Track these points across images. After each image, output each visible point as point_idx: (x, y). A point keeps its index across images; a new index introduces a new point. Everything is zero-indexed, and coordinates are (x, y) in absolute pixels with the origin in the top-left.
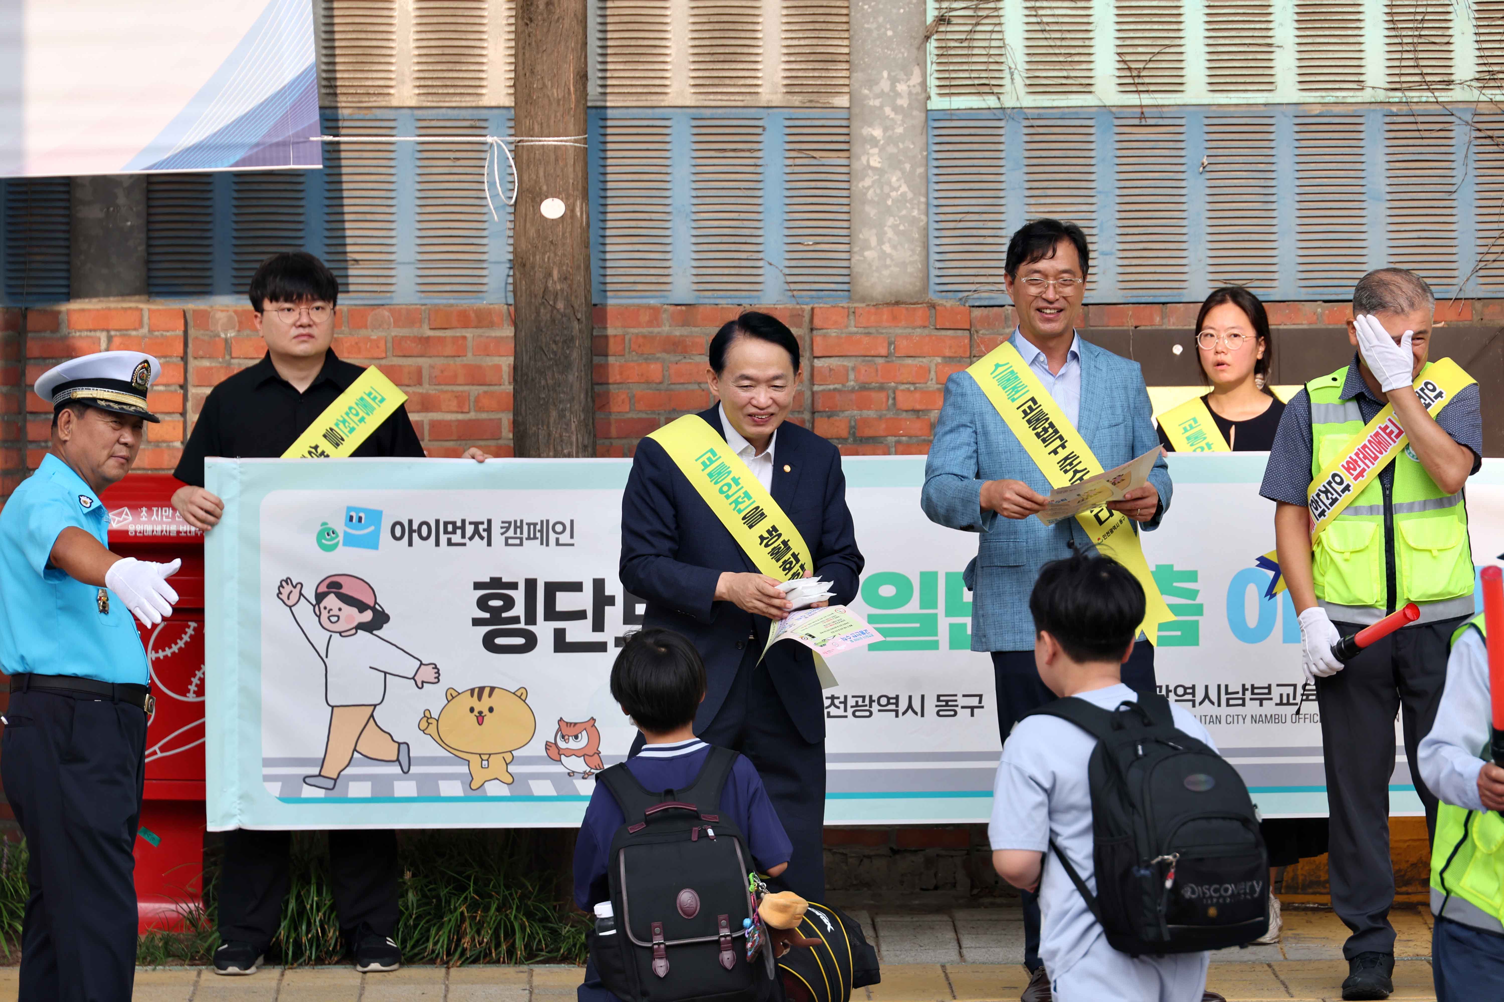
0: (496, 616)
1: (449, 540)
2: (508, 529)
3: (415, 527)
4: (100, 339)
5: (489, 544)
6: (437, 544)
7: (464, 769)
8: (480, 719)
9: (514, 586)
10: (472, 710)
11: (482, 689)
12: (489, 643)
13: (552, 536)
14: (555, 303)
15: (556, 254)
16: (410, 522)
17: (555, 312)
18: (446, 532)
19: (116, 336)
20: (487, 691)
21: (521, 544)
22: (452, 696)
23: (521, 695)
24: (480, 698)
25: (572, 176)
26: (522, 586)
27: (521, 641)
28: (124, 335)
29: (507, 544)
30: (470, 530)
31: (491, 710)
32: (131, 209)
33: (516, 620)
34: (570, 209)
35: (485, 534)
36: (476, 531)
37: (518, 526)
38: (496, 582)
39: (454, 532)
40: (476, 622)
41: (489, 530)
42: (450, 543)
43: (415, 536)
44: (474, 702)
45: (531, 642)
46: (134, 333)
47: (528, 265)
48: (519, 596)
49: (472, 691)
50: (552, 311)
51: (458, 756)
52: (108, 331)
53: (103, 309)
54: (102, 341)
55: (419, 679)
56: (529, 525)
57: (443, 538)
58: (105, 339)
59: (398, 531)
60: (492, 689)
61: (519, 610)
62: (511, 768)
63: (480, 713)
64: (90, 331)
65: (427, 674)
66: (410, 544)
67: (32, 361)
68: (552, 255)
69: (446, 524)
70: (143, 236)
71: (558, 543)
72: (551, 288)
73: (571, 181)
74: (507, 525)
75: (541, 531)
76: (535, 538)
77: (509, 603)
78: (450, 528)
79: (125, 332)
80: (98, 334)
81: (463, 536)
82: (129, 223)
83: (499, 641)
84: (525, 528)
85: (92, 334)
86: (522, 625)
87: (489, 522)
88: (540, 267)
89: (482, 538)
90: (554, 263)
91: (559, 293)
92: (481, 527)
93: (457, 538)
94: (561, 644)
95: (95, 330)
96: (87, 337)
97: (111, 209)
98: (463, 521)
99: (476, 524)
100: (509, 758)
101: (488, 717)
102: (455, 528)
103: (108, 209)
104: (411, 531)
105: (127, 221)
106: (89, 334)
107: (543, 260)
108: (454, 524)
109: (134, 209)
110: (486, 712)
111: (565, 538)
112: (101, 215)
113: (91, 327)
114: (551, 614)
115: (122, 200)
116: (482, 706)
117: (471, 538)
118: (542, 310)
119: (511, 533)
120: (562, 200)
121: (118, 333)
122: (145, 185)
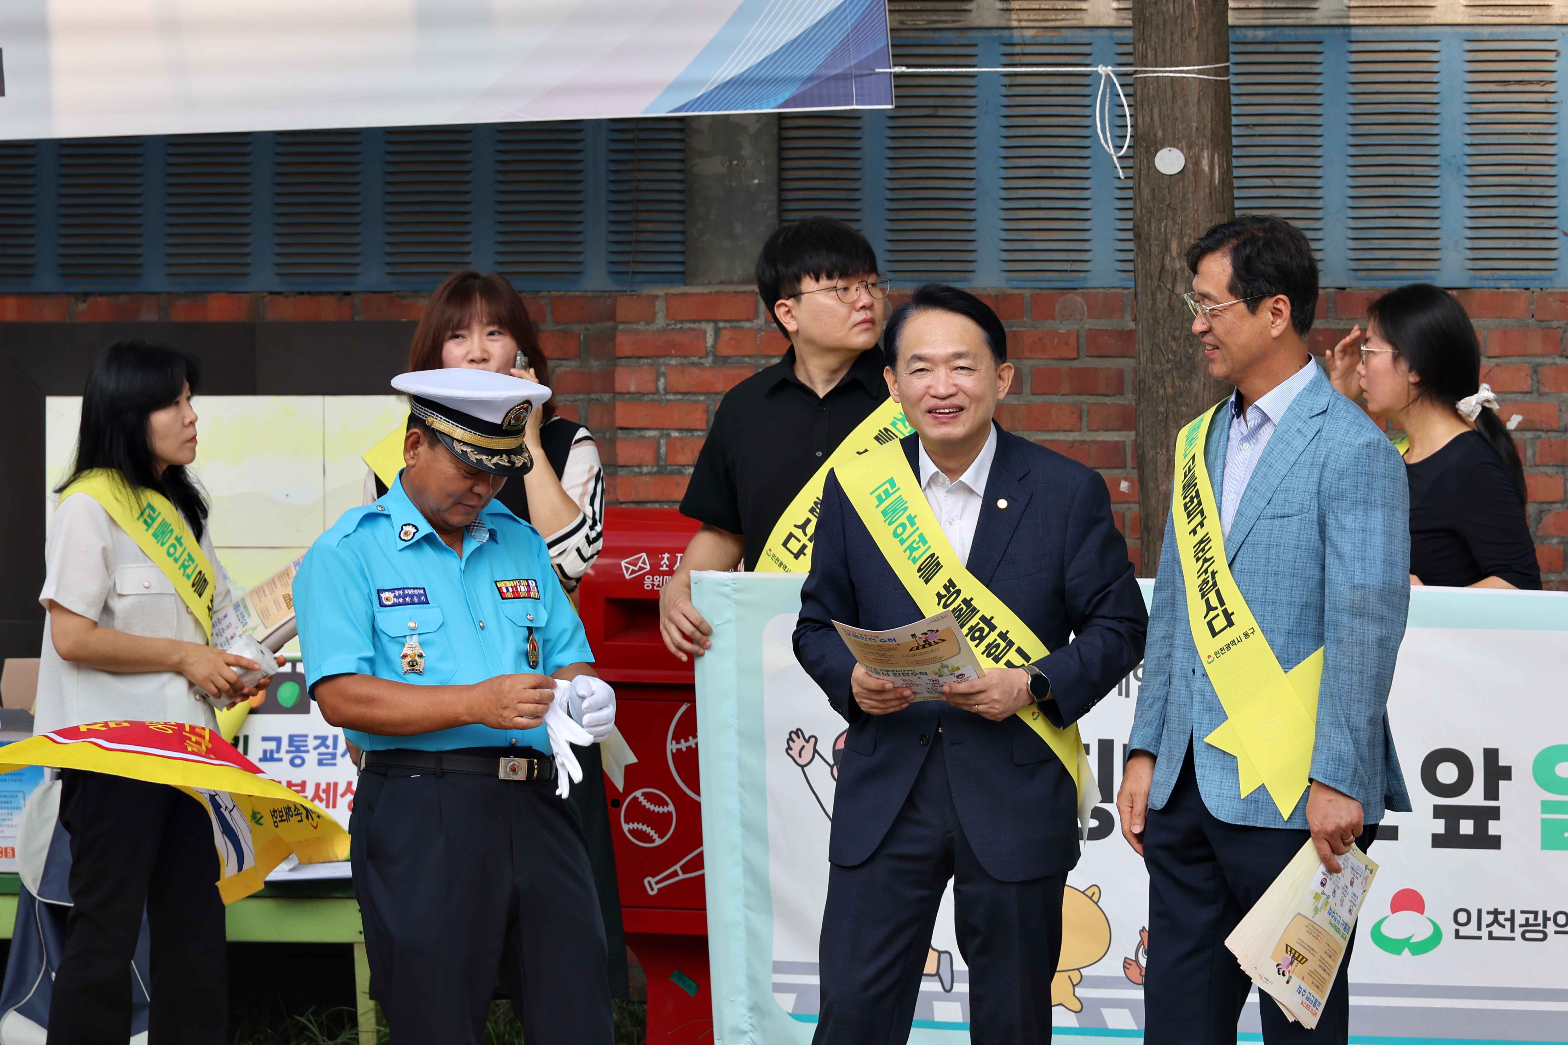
4: (705, 332)
14: (1173, 287)
15: (1175, 222)
17: (1174, 297)
19: (725, 328)
25: (1195, 118)
28: (735, 327)
32: (759, 162)
34: (1193, 162)
46: (747, 325)
47: (1143, 237)
50: (1170, 298)
52: (715, 322)
53: (710, 293)
54: (708, 335)
58: (712, 333)
64: (694, 321)
67: (623, 361)
68: (1170, 223)
70: (773, 197)
72: (1168, 267)
73: (1195, 125)
79: (736, 324)
80: (704, 325)
82: (756, 181)
85: (696, 325)
88: (1156, 239)
90: (1173, 233)
91: (1179, 273)
95: (700, 321)
96: (690, 328)
97: (735, 162)
103: (731, 162)
105: (755, 178)
106: (692, 325)
107: (1160, 229)
109: (763, 163)
112: (723, 170)
113: (694, 317)
115: (747, 150)
118: (1158, 296)
120: (1182, 150)
121: (728, 325)
122: (775, 131)
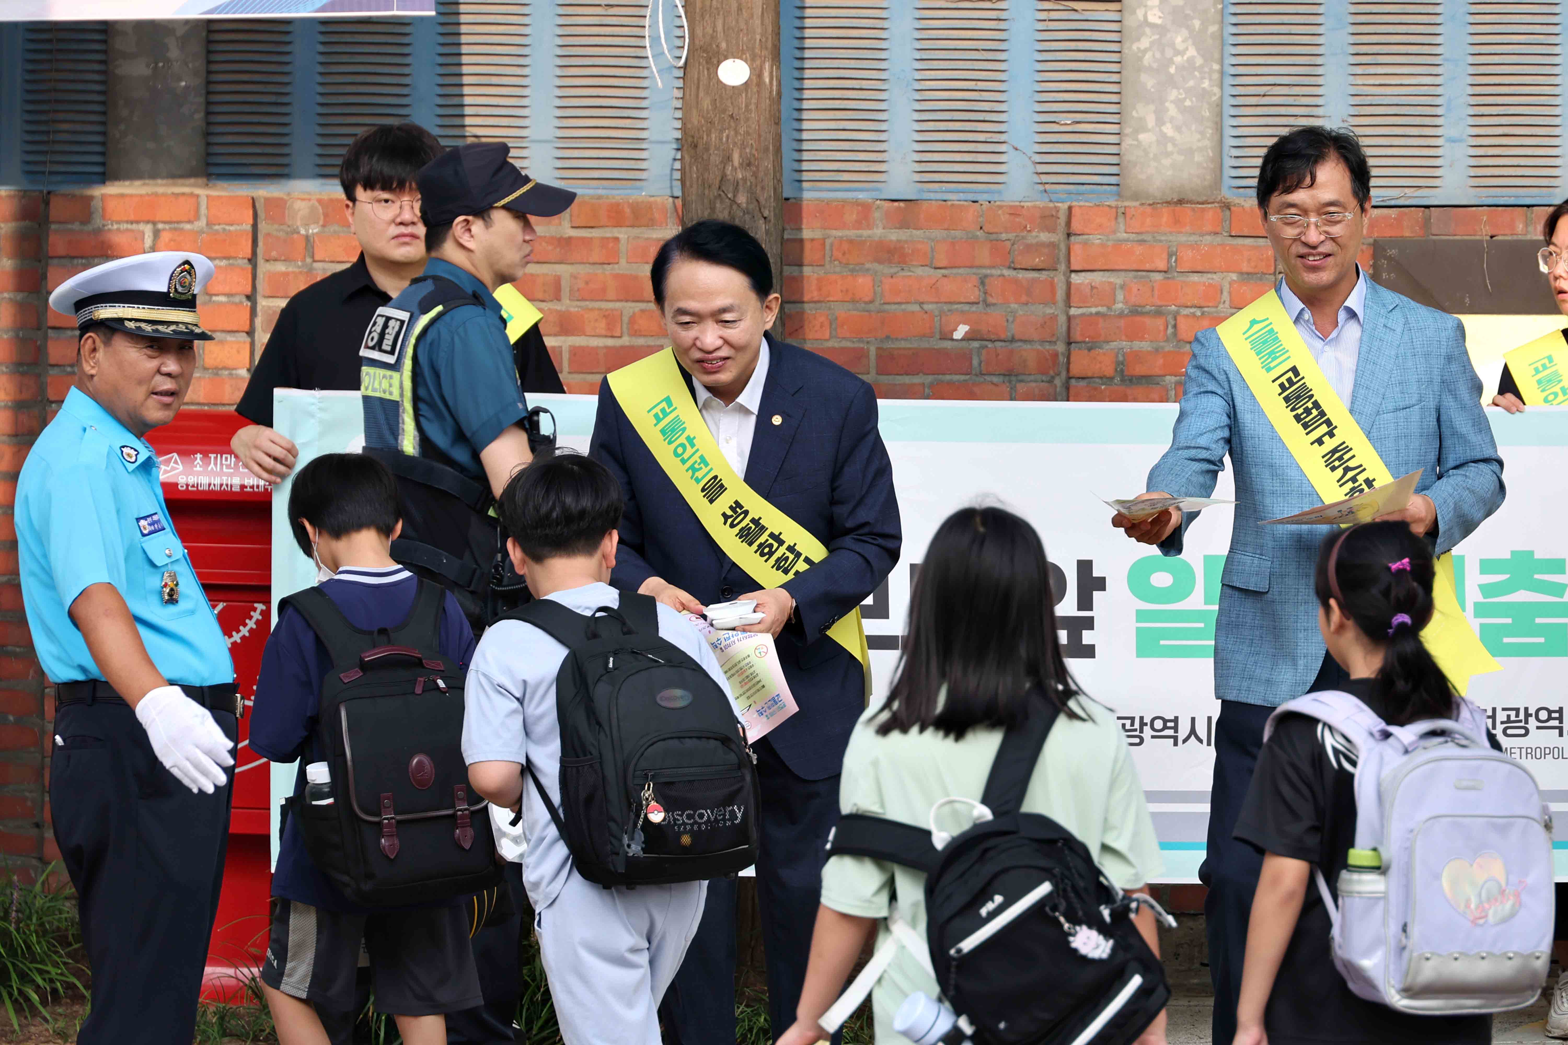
4: (143, 233)
14: (734, 196)
15: (737, 133)
17: (735, 207)
19: (164, 230)
25: (759, 30)
28: (175, 229)
32: (186, 64)
34: (757, 74)
46: (188, 227)
47: (701, 146)
50: (731, 206)
52: (154, 223)
53: (148, 195)
54: (146, 237)
58: (151, 234)
64: (132, 223)
67: (55, 261)
68: (732, 133)
70: (201, 100)
72: (730, 177)
73: (758, 37)
79: (176, 225)
80: (142, 227)
82: (183, 84)
85: (134, 226)
88: (717, 149)
90: (735, 144)
91: (741, 183)
95: (138, 222)
96: (127, 230)
97: (161, 64)
103: (156, 64)
105: (181, 80)
106: (129, 226)
107: (721, 139)
109: (190, 65)
112: (147, 72)
113: (132, 218)
115: (174, 53)
118: (718, 205)
120: (746, 61)
121: (167, 226)
122: (204, 34)
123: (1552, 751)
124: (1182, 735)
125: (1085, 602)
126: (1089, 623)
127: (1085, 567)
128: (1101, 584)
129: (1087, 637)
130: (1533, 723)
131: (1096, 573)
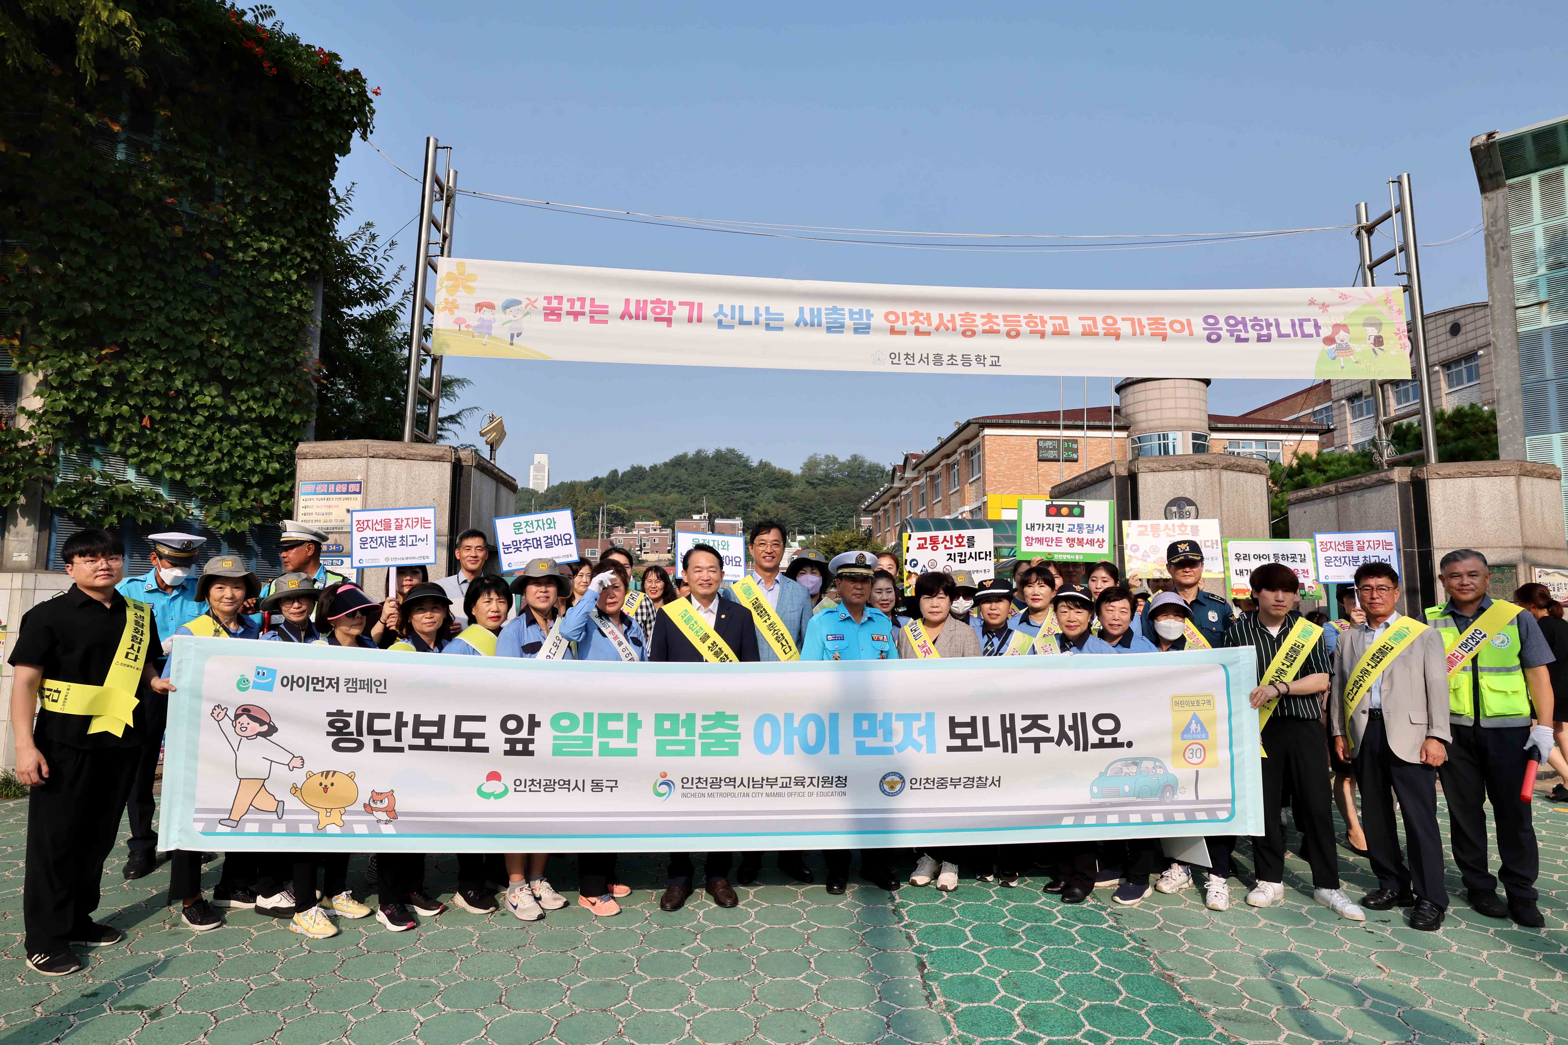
0: (340, 731)
1: (314, 688)
2: (348, 683)
3: (295, 680)
5: (337, 691)
6: (307, 690)
7: (315, 817)
8: (326, 789)
9: (350, 715)
10: (321, 784)
11: (328, 772)
12: (336, 746)
13: (374, 688)
16: (293, 677)
18: (313, 683)
20: (331, 773)
21: (356, 691)
22: (310, 776)
23: (351, 776)
24: (326, 778)
26: (355, 716)
27: (354, 745)
29: (348, 691)
30: (326, 682)
31: (332, 784)
33: (352, 734)
35: (335, 685)
36: (330, 684)
37: (355, 681)
38: (340, 713)
39: (317, 684)
40: (329, 734)
41: (337, 683)
42: (315, 689)
43: (295, 684)
44: (323, 780)
45: (360, 746)
48: (353, 721)
49: (323, 773)
51: (313, 809)
55: (291, 766)
56: (360, 681)
57: (311, 687)
59: (285, 682)
60: (335, 772)
61: (353, 728)
62: (344, 818)
63: (326, 786)
65: (297, 762)
66: (292, 689)
69: (313, 679)
71: (377, 692)
74: (348, 681)
75: (367, 684)
76: (364, 688)
77: (347, 725)
78: (315, 681)
81: (323, 686)
83: (342, 745)
84: (358, 683)
86: (355, 737)
87: (338, 678)
89: (333, 687)
92: (333, 682)
93: (319, 687)
94: (378, 747)
98: (323, 678)
99: (330, 680)
100: (342, 811)
101: (330, 789)
102: (318, 681)
104: (293, 682)
108: (318, 678)
110: (329, 786)
111: (381, 689)
114: (371, 731)
116: (327, 782)
117: (327, 687)
119: (350, 685)
123: (730, 794)
124: (572, 787)
125: (531, 732)
126: (532, 741)
127: (532, 717)
128: (538, 724)
129: (531, 747)
130: (723, 783)
131: (536, 720)
